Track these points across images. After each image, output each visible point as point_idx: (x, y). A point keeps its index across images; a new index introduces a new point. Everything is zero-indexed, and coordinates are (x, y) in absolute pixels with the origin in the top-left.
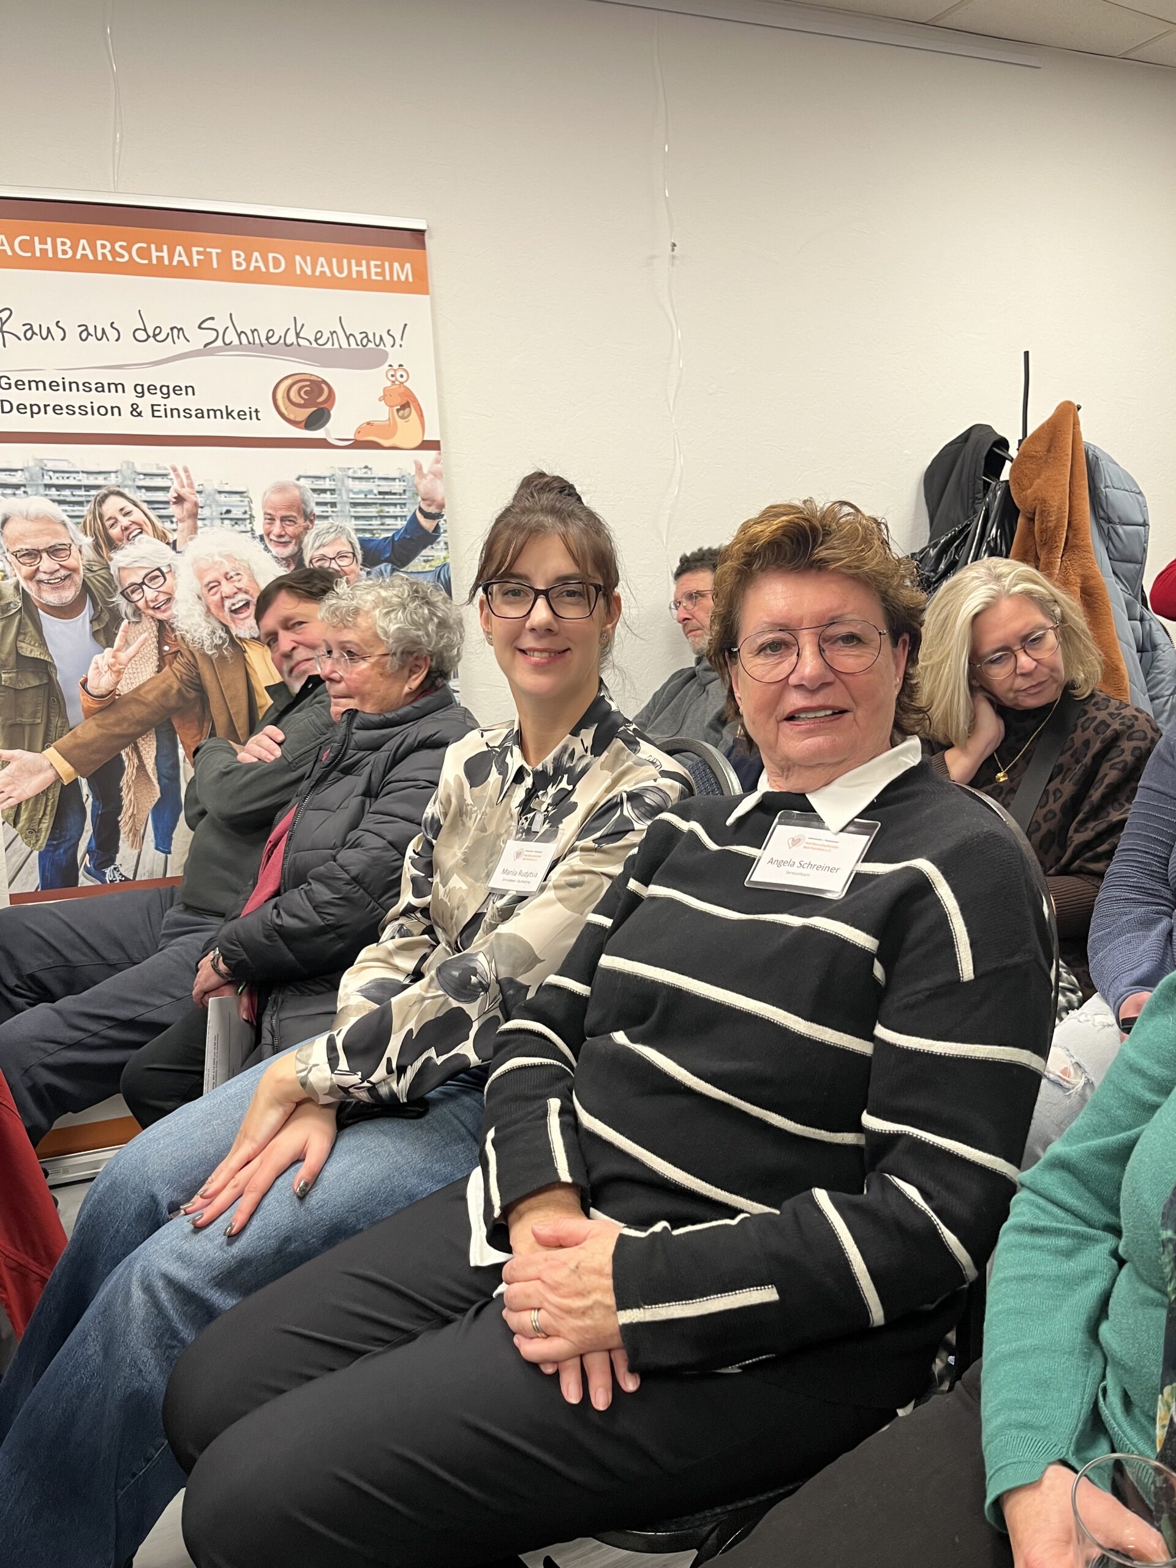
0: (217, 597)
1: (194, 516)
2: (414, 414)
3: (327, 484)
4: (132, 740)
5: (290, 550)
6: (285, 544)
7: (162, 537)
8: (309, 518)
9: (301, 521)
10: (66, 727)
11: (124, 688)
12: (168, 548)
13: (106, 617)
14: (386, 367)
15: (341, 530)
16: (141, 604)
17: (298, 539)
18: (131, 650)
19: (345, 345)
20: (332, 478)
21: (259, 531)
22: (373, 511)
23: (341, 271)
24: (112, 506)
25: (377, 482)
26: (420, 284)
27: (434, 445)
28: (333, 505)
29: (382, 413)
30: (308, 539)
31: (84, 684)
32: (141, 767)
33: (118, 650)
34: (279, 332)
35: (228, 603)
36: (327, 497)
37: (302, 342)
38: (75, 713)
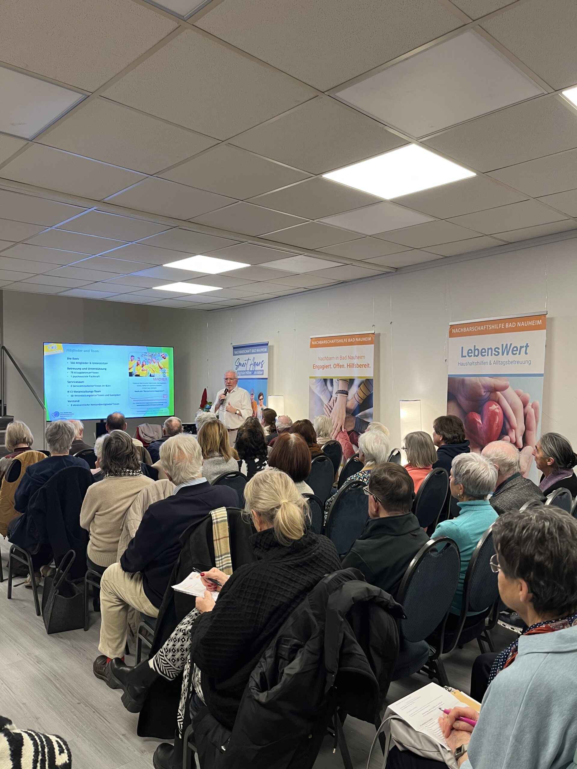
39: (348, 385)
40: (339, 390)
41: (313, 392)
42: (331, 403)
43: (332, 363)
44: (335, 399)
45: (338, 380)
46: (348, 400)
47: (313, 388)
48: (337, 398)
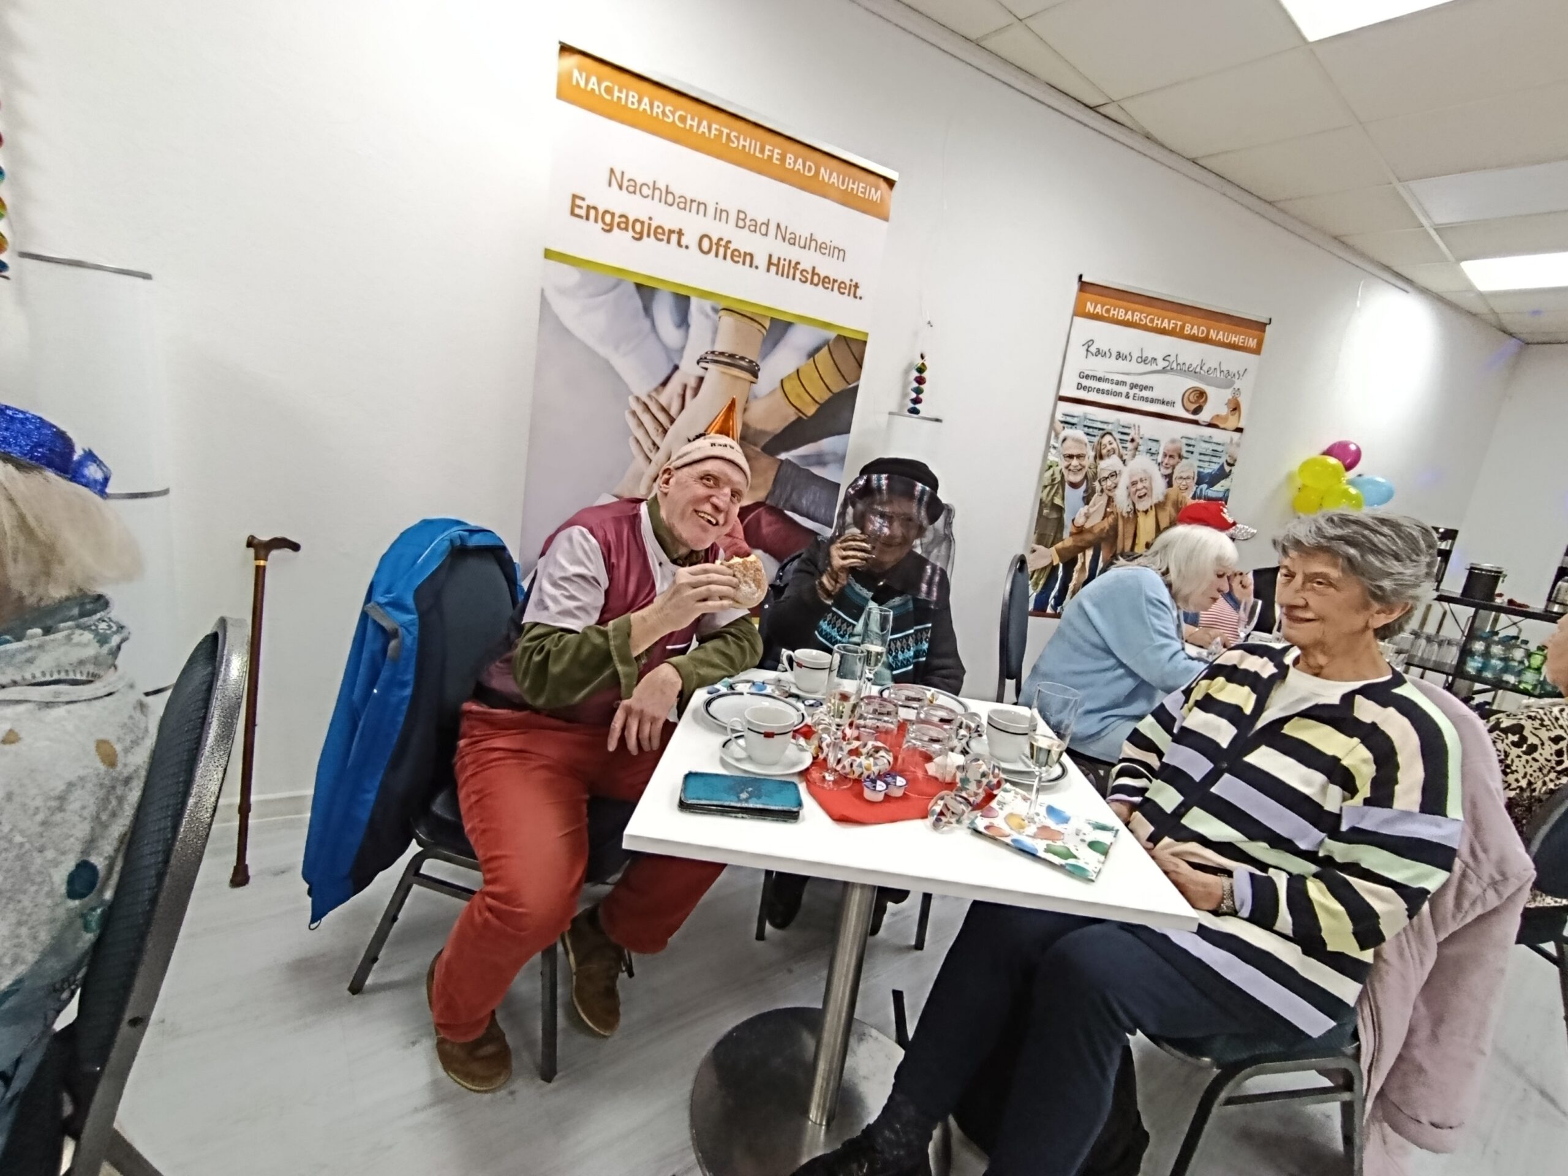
0: (1134, 489)
1: (1136, 449)
2: (1237, 415)
3: (1191, 442)
4: (1083, 550)
5: (1169, 471)
6: (1167, 468)
7: (1121, 457)
8: (1180, 457)
9: (1177, 458)
10: (1062, 539)
11: (1088, 526)
12: (1121, 463)
13: (1090, 491)
14: (1231, 389)
15: (1191, 466)
16: (1104, 487)
17: (1174, 467)
18: (1095, 508)
19: (1218, 375)
20: (1195, 439)
21: (1159, 460)
22: (1207, 458)
23: (1227, 339)
24: (1108, 438)
25: (1213, 445)
26: (1257, 351)
27: (1239, 430)
28: (1192, 453)
29: (1224, 411)
30: (1177, 468)
31: (1073, 520)
32: (1084, 564)
33: (1091, 507)
34: (1194, 366)
35: (1138, 493)
36: (1191, 449)
37: (1202, 372)
38: (1066, 534)
39: (764, 340)
40: (718, 348)
41: (565, 332)
42: (669, 396)
43: (693, 226)
44: (692, 383)
45: (715, 310)
46: (756, 397)
47: (567, 310)
48: (701, 379)
